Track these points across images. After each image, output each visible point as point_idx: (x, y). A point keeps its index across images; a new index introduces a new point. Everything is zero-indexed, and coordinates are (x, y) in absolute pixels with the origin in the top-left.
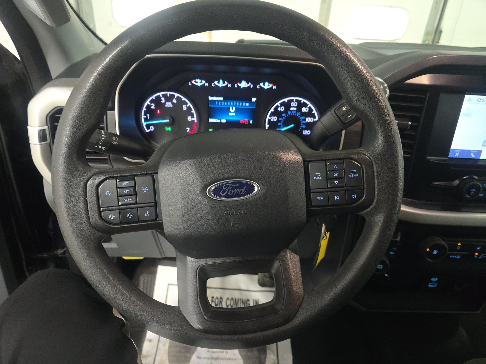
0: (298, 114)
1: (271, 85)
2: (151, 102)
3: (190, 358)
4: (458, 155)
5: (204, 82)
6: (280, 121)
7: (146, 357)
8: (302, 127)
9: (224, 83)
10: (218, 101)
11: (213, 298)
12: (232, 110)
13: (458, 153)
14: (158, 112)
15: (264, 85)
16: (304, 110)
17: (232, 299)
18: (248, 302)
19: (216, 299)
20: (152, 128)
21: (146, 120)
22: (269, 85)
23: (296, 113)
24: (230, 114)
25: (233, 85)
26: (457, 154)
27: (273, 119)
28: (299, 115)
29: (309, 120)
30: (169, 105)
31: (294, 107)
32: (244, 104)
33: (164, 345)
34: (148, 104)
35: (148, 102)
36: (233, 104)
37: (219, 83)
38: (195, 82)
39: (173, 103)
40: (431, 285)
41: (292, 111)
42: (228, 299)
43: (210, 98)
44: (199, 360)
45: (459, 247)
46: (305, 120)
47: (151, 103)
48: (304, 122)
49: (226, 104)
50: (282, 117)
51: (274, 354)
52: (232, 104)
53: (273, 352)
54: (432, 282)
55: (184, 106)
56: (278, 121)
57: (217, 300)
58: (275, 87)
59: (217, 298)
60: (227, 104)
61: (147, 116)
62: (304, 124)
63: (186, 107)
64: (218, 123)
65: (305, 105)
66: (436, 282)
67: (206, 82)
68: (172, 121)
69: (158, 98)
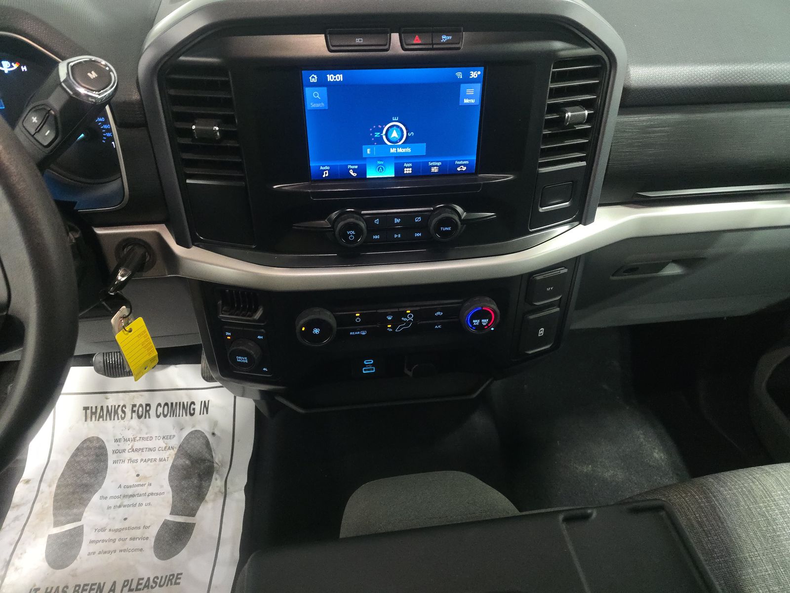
1: (15, 66)
3: (89, 500)
4: (327, 175)
7: (18, 506)
11: (134, 406)
13: (327, 171)
17: (166, 404)
18: (193, 406)
19: (139, 408)
22: (12, 66)
26: (326, 173)
33: (50, 486)
40: (365, 370)
42: (159, 405)
44: (104, 501)
45: (358, 318)
51: (222, 478)
53: (221, 476)
54: (365, 366)
57: (141, 409)
59: (141, 405)
66: (373, 365)
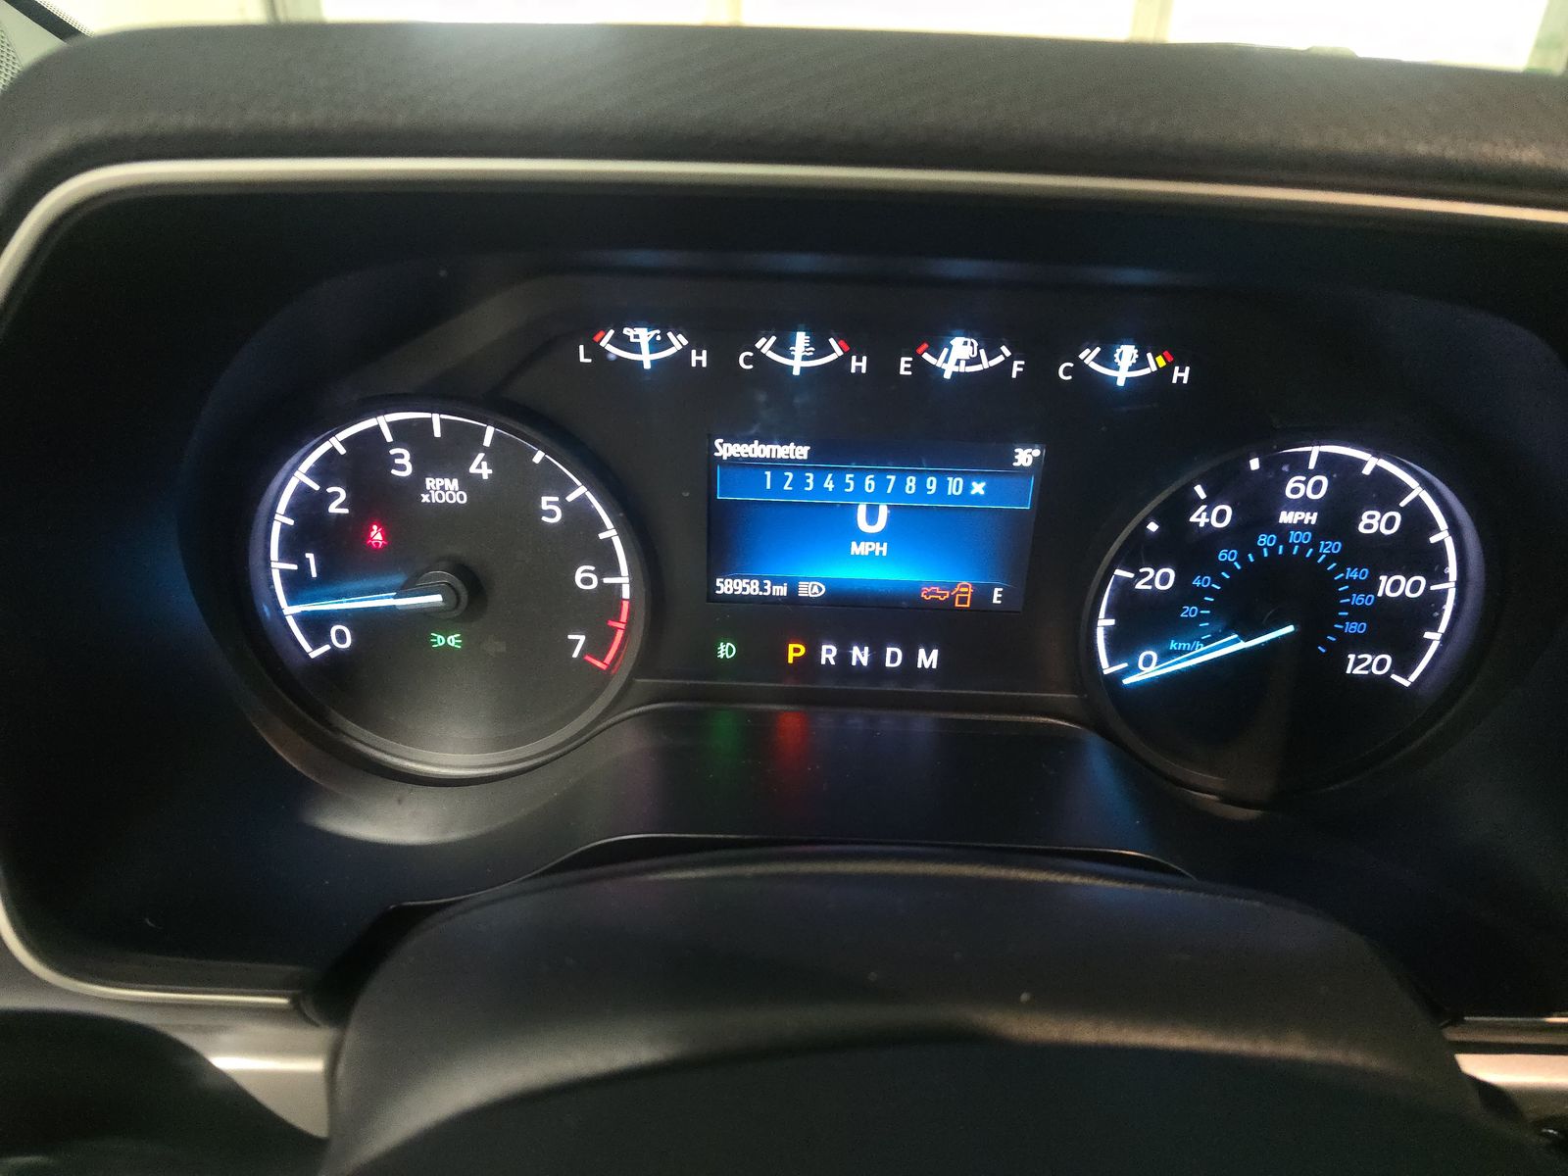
0: (1330, 547)
2: (321, 471)
5: (679, 342)
6: (1196, 596)
8: (1339, 633)
9: (822, 349)
10: (777, 466)
12: (877, 522)
14: (377, 535)
15: (1106, 359)
16: (1373, 522)
20: (341, 636)
21: (297, 586)
22: (1143, 364)
23: (1315, 544)
24: (859, 549)
25: (884, 366)
27: (1151, 582)
28: (1330, 558)
29: (1396, 585)
30: (442, 490)
31: (1305, 504)
32: (955, 486)
34: (302, 489)
35: (300, 475)
36: (881, 485)
37: (784, 347)
38: (621, 341)
39: (469, 483)
41: (1283, 531)
43: (726, 450)
46: (1372, 585)
47: (324, 485)
48: (1358, 599)
49: (829, 485)
50: (1214, 568)
52: (870, 484)
55: (547, 502)
56: (1184, 592)
58: (1182, 375)
60: (840, 484)
61: (304, 565)
62: (1357, 613)
63: (563, 504)
64: (773, 600)
65: (1386, 492)
67: (695, 343)
68: (464, 595)
69: (368, 445)
